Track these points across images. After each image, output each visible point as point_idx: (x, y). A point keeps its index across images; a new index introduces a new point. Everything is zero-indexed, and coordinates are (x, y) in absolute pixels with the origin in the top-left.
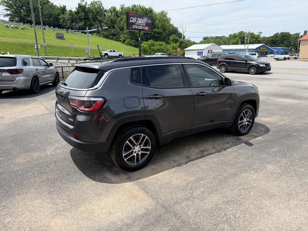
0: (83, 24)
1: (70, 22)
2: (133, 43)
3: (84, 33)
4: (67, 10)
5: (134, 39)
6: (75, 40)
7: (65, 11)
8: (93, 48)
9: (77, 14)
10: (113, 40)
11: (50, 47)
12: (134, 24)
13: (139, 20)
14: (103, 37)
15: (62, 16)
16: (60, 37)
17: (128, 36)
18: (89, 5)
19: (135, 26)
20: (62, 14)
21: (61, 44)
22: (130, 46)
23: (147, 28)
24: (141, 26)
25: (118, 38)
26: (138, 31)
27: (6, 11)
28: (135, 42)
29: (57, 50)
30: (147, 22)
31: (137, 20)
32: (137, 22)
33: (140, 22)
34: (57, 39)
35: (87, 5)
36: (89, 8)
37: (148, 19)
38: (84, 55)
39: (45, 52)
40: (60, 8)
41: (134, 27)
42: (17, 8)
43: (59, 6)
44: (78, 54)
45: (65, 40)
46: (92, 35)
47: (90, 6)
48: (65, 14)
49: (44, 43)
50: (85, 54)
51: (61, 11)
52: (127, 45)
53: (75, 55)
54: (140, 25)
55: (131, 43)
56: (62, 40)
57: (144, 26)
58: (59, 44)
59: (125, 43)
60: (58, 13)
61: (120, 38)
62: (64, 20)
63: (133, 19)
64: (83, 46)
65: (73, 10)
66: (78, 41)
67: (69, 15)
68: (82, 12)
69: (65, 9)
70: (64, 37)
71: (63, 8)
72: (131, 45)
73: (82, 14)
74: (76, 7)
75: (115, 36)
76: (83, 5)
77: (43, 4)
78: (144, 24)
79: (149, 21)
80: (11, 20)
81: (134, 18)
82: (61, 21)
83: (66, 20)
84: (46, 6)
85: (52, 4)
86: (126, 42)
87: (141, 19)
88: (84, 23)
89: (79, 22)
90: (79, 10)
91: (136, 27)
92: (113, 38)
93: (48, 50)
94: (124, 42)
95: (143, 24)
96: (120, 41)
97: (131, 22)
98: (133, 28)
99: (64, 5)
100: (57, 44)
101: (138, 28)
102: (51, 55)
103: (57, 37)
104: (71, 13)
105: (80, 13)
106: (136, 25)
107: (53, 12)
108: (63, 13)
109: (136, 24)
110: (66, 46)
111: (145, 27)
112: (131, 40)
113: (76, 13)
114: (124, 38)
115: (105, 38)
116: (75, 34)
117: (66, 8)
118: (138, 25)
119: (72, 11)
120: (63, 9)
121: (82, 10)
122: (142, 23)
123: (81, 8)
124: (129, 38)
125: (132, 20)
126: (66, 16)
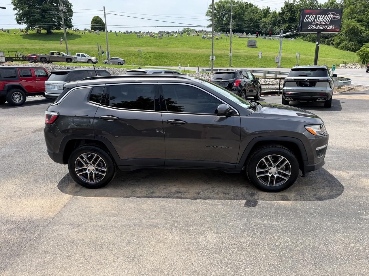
0: (287, 27)
1: (272, 26)
2: (353, 47)
3: (285, 38)
4: (270, 12)
5: (354, 41)
6: (269, 47)
7: (268, 13)
8: (287, 56)
9: (281, 16)
10: (323, 44)
11: (236, 56)
12: (311, 23)
13: (319, 18)
14: (309, 41)
15: (263, 20)
16: (252, 45)
17: (346, 37)
18: (297, 2)
19: (312, 26)
20: (263, 17)
21: (249, 53)
22: (347, 51)
23: (332, 28)
24: (322, 25)
25: (331, 40)
26: (317, 33)
27: (210, 21)
28: (356, 45)
29: (243, 61)
30: (334, 18)
31: (316, 18)
32: (315, 21)
33: (321, 19)
34: (248, 47)
35: (295, 2)
36: (298, 5)
37: (335, 14)
38: (273, 65)
39: (230, 62)
40: (263, 10)
41: (310, 28)
42: (220, 17)
43: (262, 9)
44: (265, 64)
45: (257, 47)
46: (296, 40)
47: (299, 3)
48: (267, 16)
49: (230, 53)
50: (274, 63)
51: (263, 15)
52: (342, 49)
53: (262, 65)
54: (320, 25)
55: (349, 47)
56: (253, 48)
57: (326, 25)
58: (247, 53)
59: (339, 47)
60: (260, 16)
61: (334, 41)
62: (265, 24)
63: (309, 17)
64: (274, 54)
65: (277, 12)
66: (273, 48)
67: (271, 18)
68: (287, 12)
69: (268, 11)
70: (257, 45)
71: (266, 10)
72: (347, 49)
73: (287, 14)
74: (282, 7)
75: (327, 39)
76: (291, 3)
77: (246, 9)
78: (328, 22)
79: (337, 17)
80: (215, 30)
81: (311, 15)
82: (261, 26)
83: (266, 25)
84: (248, 10)
85: (256, 7)
86: (341, 46)
87: (324, 15)
88: (287, 25)
89: (281, 25)
90: (285, 10)
91: (314, 27)
92: (323, 42)
93: (234, 60)
94: (339, 45)
95: (326, 22)
96: (333, 45)
97: (306, 21)
98: (308, 29)
99: (268, 7)
100: (245, 53)
101: (317, 29)
102: (235, 66)
103: (248, 45)
104: (275, 15)
105: (285, 13)
106: (314, 25)
107: (254, 17)
108: (265, 17)
109: (314, 23)
110: (254, 55)
111: (329, 26)
112: (349, 43)
113: (280, 14)
114: (339, 41)
115: (313, 42)
116: (273, 39)
117: (270, 10)
118: (316, 25)
119: (275, 13)
120: (266, 12)
121: (289, 9)
122: (324, 20)
123: (289, 7)
124: (346, 40)
125: (307, 18)
126: (268, 20)
